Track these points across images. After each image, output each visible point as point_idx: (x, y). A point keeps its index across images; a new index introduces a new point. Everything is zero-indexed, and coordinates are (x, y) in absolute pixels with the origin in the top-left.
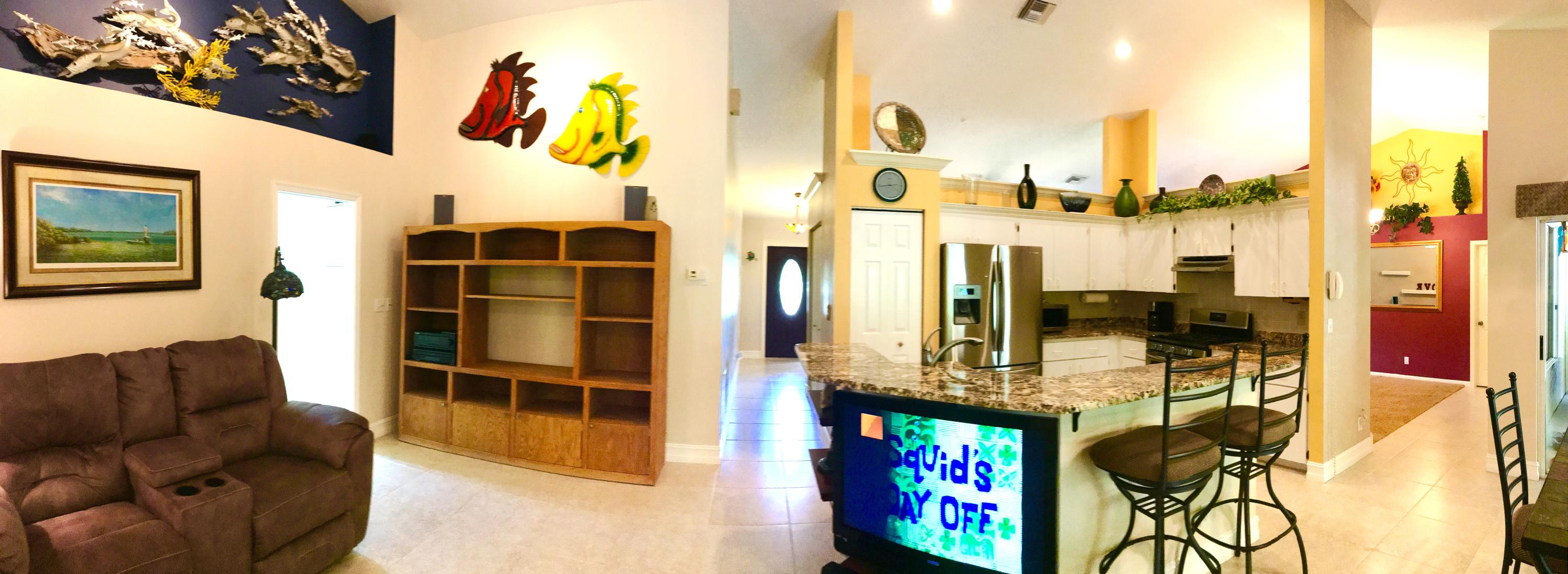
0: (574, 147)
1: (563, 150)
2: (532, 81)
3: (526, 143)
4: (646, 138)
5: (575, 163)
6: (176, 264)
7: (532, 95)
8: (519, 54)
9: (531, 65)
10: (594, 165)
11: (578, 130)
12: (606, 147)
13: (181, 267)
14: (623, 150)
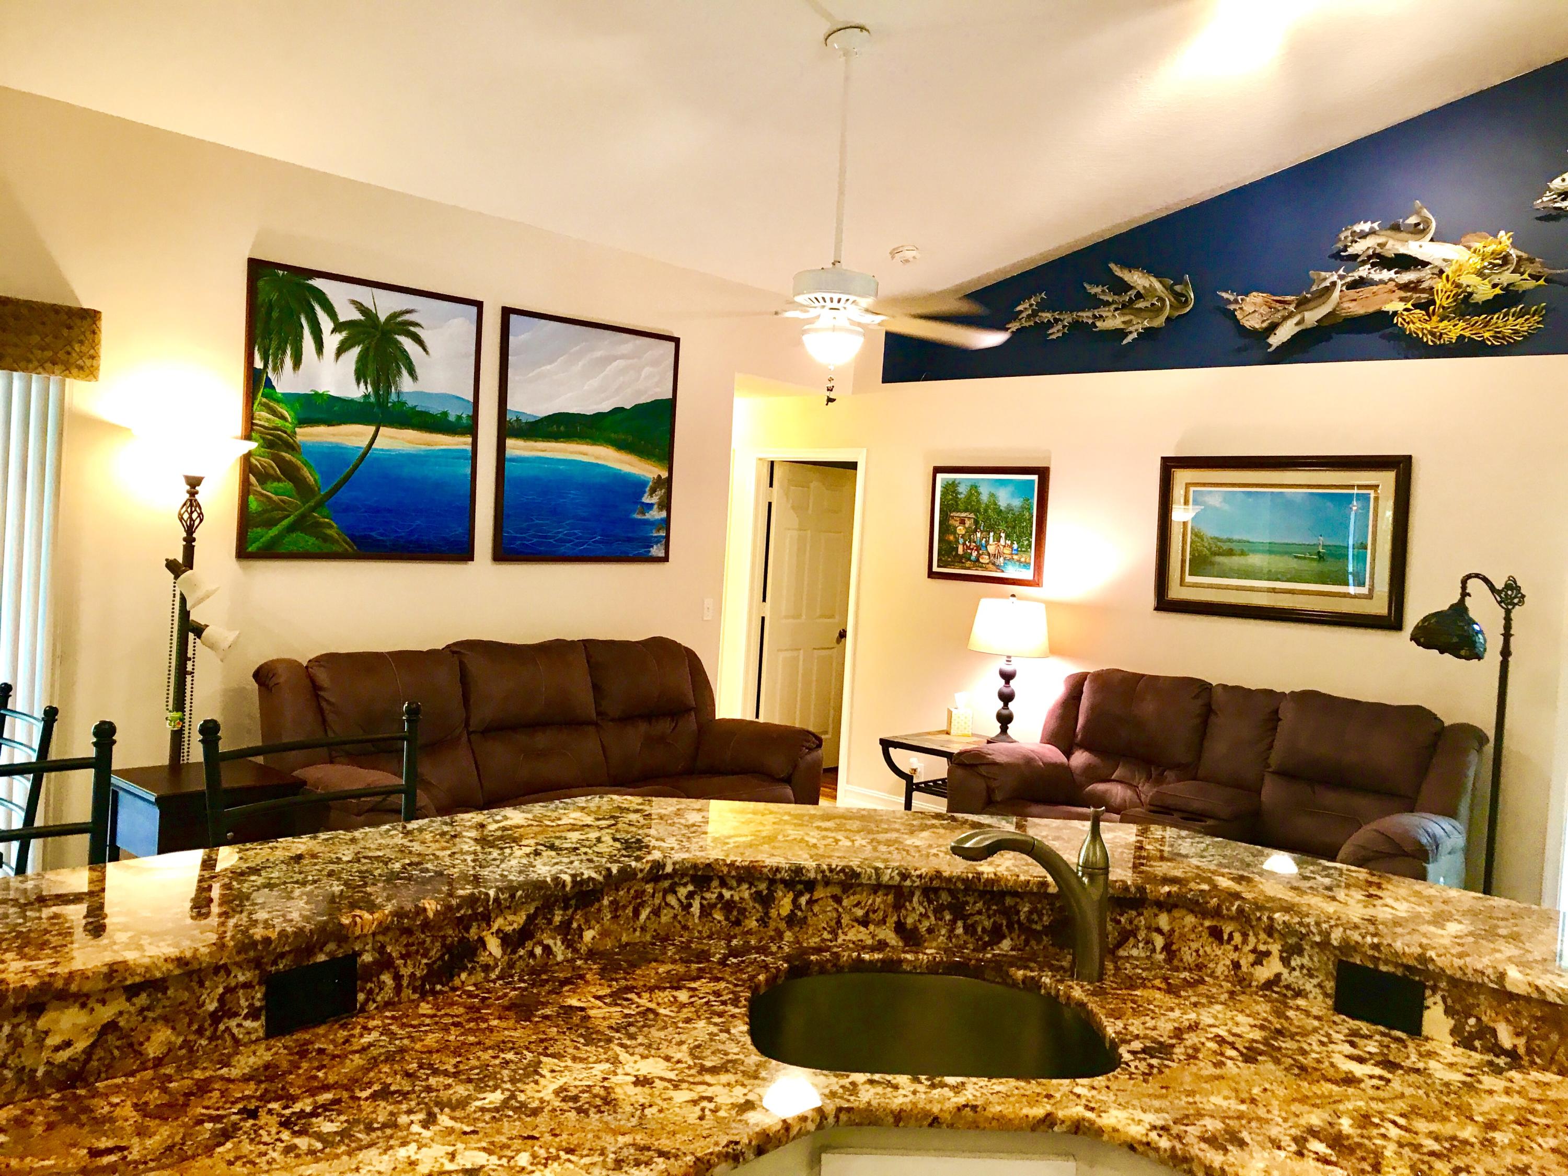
13: (1369, 595)
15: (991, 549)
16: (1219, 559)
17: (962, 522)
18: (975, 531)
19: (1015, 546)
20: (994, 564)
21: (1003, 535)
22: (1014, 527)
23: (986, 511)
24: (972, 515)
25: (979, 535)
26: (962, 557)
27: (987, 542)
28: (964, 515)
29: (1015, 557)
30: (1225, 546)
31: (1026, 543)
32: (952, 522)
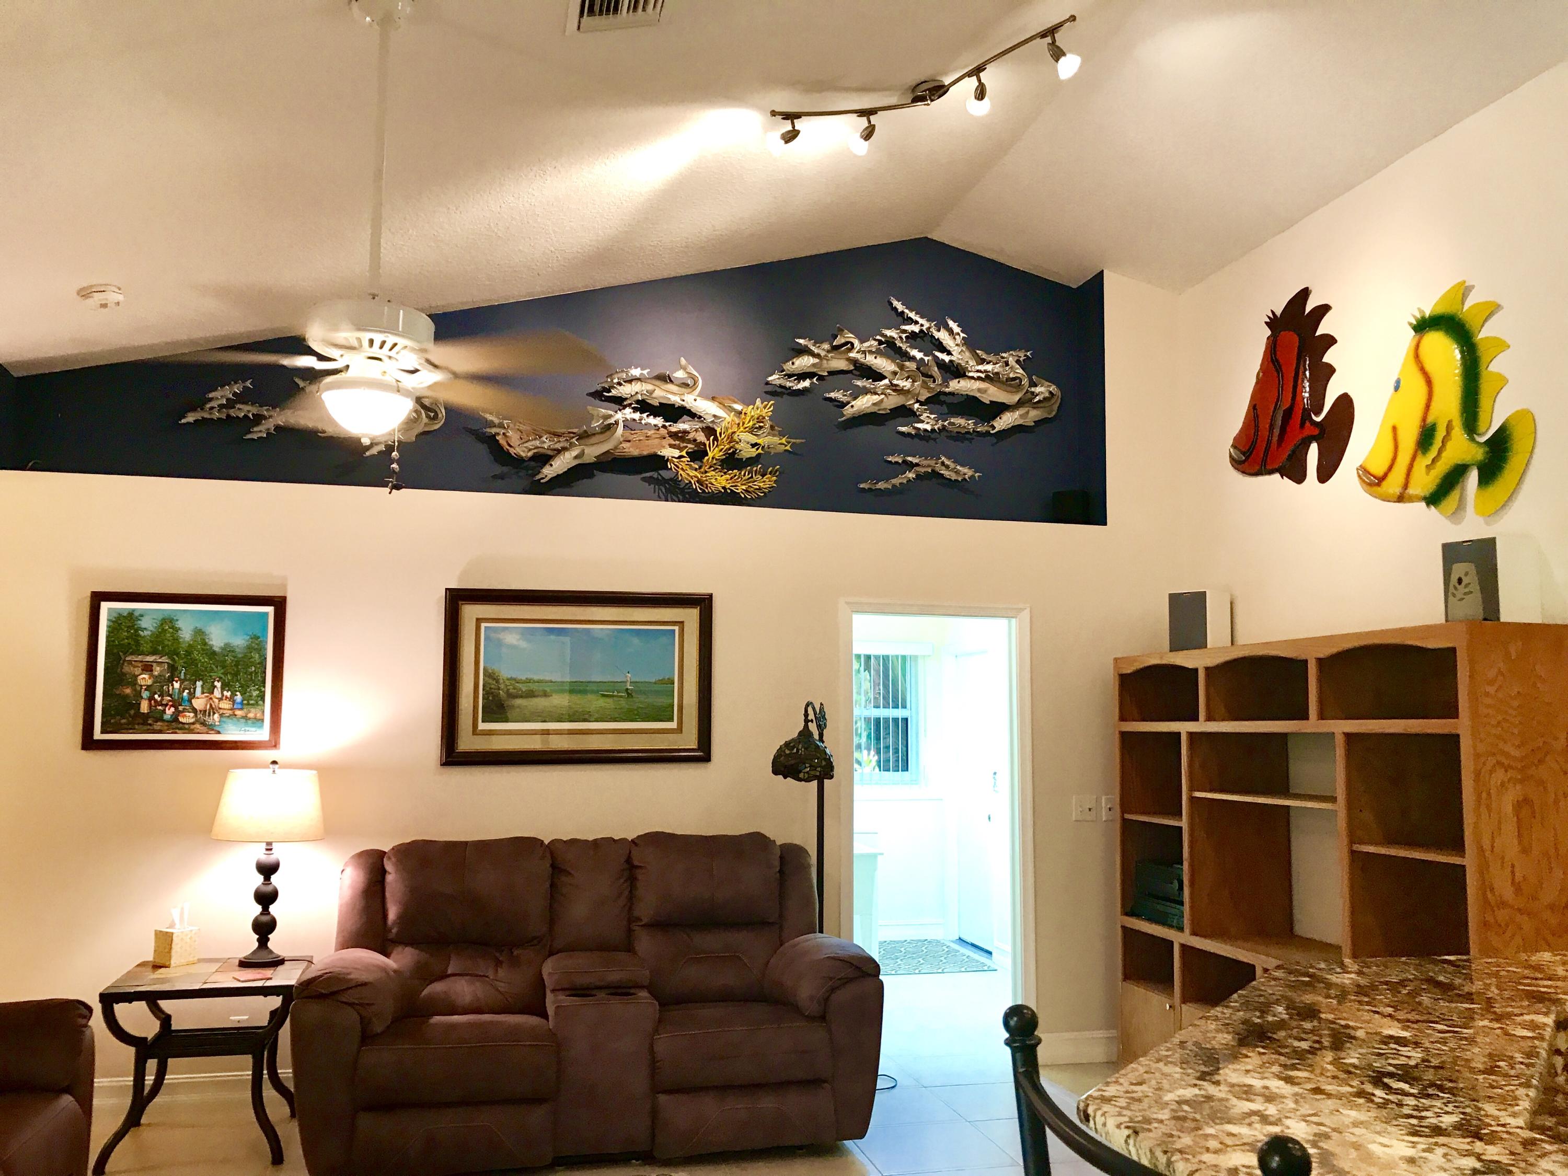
0: (1390, 468)
1: (1375, 477)
2: (1330, 341)
3: (1325, 474)
4: (1526, 416)
5: (1401, 499)
6: (673, 725)
7: (1330, 370)
8: (1304, 294)
9: (1323, 310)
10: (1433, 499)
11: (1394, 429)
12: (1444, 455)
13: (680, 730)
14: (1478, 454)
15: (198, 703)
16: (518, 702)
17: (148, 668)
18: (171, 680)
19: (239, 698)
20: (203, 724)
21: (218, 684)
22: (236, 674)
23: (188, 653)
24: (165, 659)
25: (177, 685)
26: (145, 717)
27: (192, 695)
28: (150, 658)
29: (238, 713)
30: (524, 688)
31: (255, 693)
32: (127, 669)
